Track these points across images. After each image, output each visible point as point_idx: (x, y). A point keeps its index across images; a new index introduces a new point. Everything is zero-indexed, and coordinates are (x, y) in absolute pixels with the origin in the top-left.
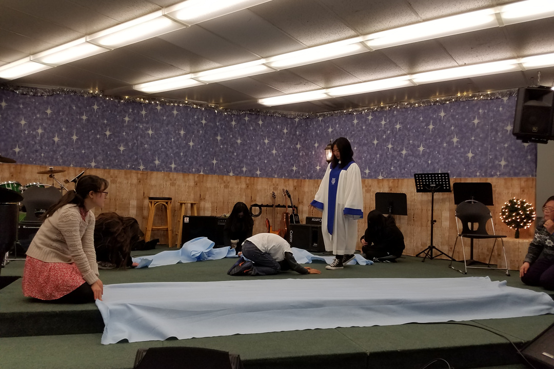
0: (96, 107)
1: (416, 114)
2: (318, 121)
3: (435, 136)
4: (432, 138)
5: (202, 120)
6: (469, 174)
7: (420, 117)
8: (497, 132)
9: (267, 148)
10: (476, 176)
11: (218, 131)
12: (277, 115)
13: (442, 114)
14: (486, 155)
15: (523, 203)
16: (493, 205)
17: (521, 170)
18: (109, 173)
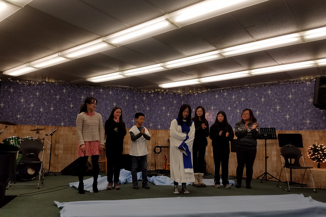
0: (64, 91)
1: (253, 92)
2: (194, 96)
3: (266, 105)
4: (264, 106)
5: (126, 97)
6: (288, 128)
7: (256, 94)
8: (303, 103)
9: (165, 112)
10: (292, 129)
11: (135, 103)
12: (170, 93)
13: (269, 92)
14: (297, 116)
15: (321, 146)
16: (303, 147)
17: (319, 126)
18: (72, 129)
